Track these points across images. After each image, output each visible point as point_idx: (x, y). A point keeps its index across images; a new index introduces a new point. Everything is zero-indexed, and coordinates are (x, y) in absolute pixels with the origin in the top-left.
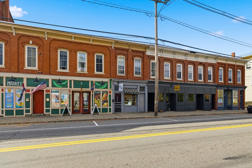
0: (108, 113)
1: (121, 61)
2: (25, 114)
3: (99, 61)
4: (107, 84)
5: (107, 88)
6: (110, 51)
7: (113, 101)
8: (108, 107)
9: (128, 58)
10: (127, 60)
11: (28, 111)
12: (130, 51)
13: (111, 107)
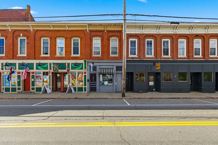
0: (84, 92)
1: (97, 43)
2: (17, 91)
3: (76, 44)
4: (83, 65)
5: (82, 69)
6: (85, 34)
7: (88, 81)
8: (84, 87)
9: (103, 39)
10: (102, 40)
11: (19, 89)
12: (105, 31)
13: (87, 87)
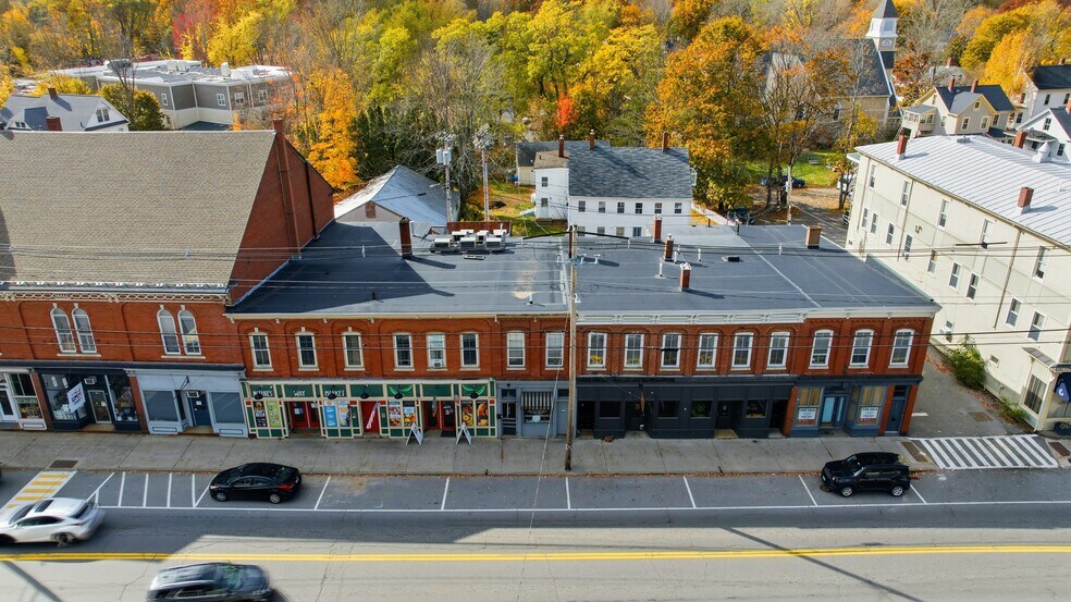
0: (489, 436)
1: (516, 339)
2: (353, 435)
3: (470, 343)
4: (486, 388)
5: (485, 394)
6: (491, 326)
7: (499, 417)
8: (490, 427)
11: (357, 431)
12: (535, 321)
13: (496, 427)
